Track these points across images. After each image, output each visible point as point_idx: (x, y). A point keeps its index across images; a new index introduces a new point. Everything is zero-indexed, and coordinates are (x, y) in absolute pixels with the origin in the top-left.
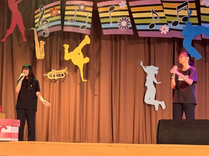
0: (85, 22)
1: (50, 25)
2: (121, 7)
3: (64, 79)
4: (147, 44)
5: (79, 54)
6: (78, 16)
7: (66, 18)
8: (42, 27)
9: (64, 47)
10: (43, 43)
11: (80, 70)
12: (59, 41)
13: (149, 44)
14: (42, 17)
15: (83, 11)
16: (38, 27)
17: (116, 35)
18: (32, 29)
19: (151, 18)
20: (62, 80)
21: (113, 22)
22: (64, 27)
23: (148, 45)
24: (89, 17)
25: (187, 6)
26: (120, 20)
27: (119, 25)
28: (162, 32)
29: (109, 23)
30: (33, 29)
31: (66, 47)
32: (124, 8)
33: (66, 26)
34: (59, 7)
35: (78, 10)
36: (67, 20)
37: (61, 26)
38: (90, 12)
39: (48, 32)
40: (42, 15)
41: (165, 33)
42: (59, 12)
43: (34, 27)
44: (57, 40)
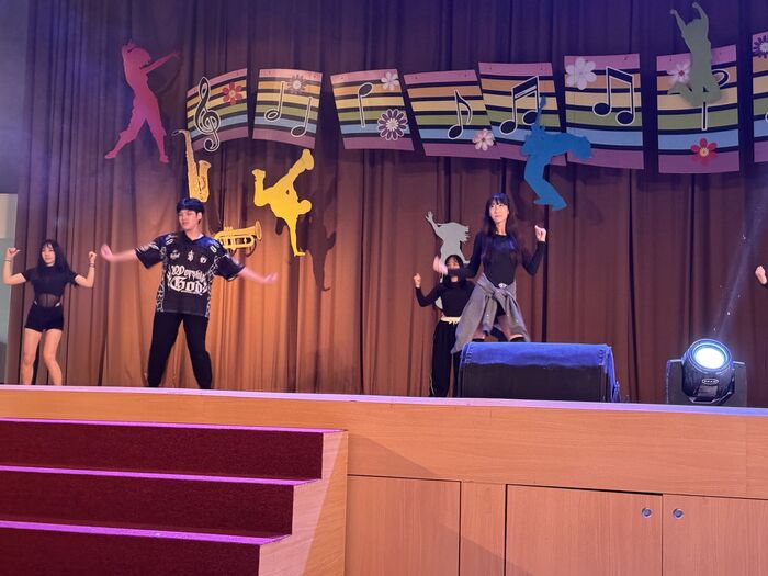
0: (302, 119)
1: (222, 123)
2: (385, 87)
3: (252, 250)
4: (443, 173)
5: (288, 192)
6: (286, 104)
7: (259, 109)
8: (204, 129)
9: (254, 177)
10: (205, 166)
11: (289, 229)
12: (241, 162)
13: (448, 173)
14: (203, 104)
15: (298, 94)
16: (194, 128)
17: (372, 152)
18: (180, 131)
19: (454, 113)
20: (248, 252)
21: (367, 122)
22: (255, 130)
23: (446, 174)
24: (313, 109)
25: (534, 87)
26: (384, 116)
27: (380, 128)
28: (478, 147)
29: (358, 122)
30: (184, 132)
31: (259, 175)
32: (392, 90)
33: (260, 126)
34: (243, 84)
35: (287, 92)
36: (262, 115)
37: (246, 129)
38: (314, 96)
39: (217, 140)
40: (204, 101)
41: (485, 148)
42: (244, 95)
43: (186, 129)
44: (237, 159)
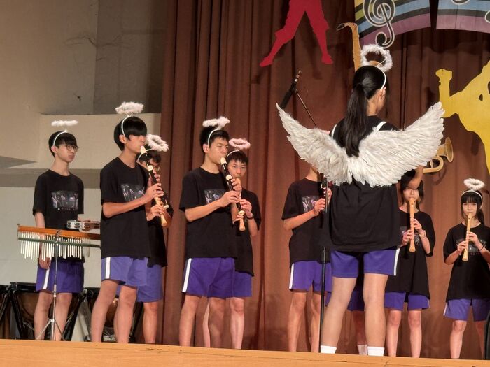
1: (397, 11)
3: (443, 175)
5: (481, 98)
8: (375, 20)
9: (438, 79)
12: (426, 59)
16: (363, 20)
18: (346, 25)
20: (436, 178)
22: (438, 17)
30: (350, 25)
31: (445, 76)
33: (445, 12)
37: (428, 16)
39: (391, 33)
43: (353, 20)
44: (421, 57)
